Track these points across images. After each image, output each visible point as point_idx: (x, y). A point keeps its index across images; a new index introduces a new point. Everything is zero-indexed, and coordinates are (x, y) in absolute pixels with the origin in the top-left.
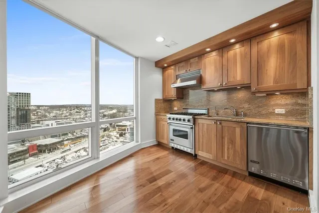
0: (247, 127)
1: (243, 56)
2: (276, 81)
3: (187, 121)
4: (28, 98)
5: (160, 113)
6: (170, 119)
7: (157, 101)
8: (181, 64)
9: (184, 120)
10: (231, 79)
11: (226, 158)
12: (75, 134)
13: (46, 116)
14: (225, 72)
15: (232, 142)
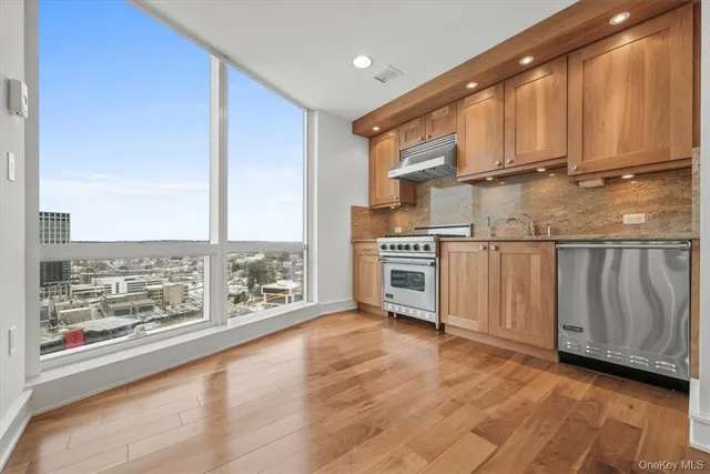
0: (557, 249)
1: (550, 96)
2: (623, 147)
3: (422, 250)
4: (63, 225)
5: (362, 238)
6: (384, 247)
7: (355, 211)
8: (412, 125)
9: (416, 248)
10: (523, 151)
11: (509, 327)
12: (168, 308)
13: (103, 267)
14: (510, 135)
15: (523, 287)
